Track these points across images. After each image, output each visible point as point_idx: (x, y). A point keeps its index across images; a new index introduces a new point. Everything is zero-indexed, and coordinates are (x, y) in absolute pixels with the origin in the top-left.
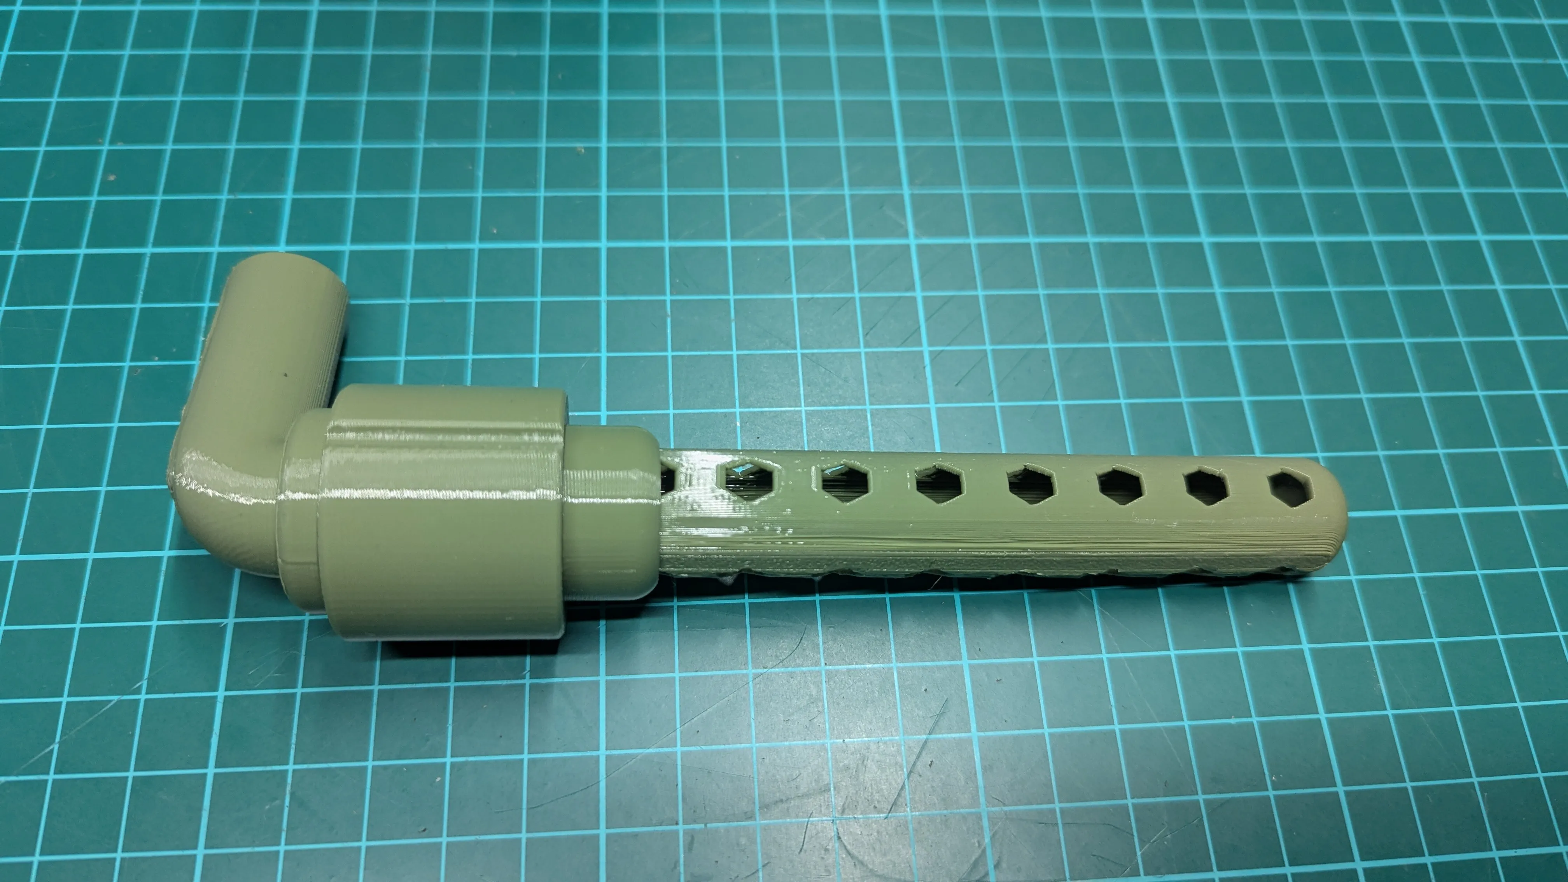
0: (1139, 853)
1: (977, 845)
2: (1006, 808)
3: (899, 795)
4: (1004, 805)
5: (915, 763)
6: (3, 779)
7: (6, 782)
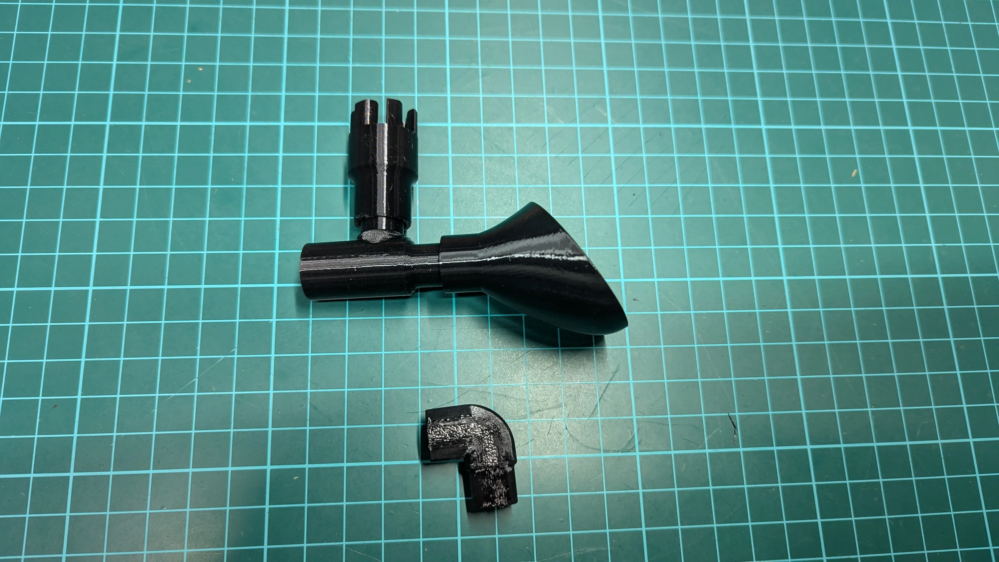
0: (706, 439)
1: (630, 433)
2: (645, 417)
3: (595, 409)
4: (644, 415)
5: (603, 394)
6: (173, 395)
7: (174, 396)
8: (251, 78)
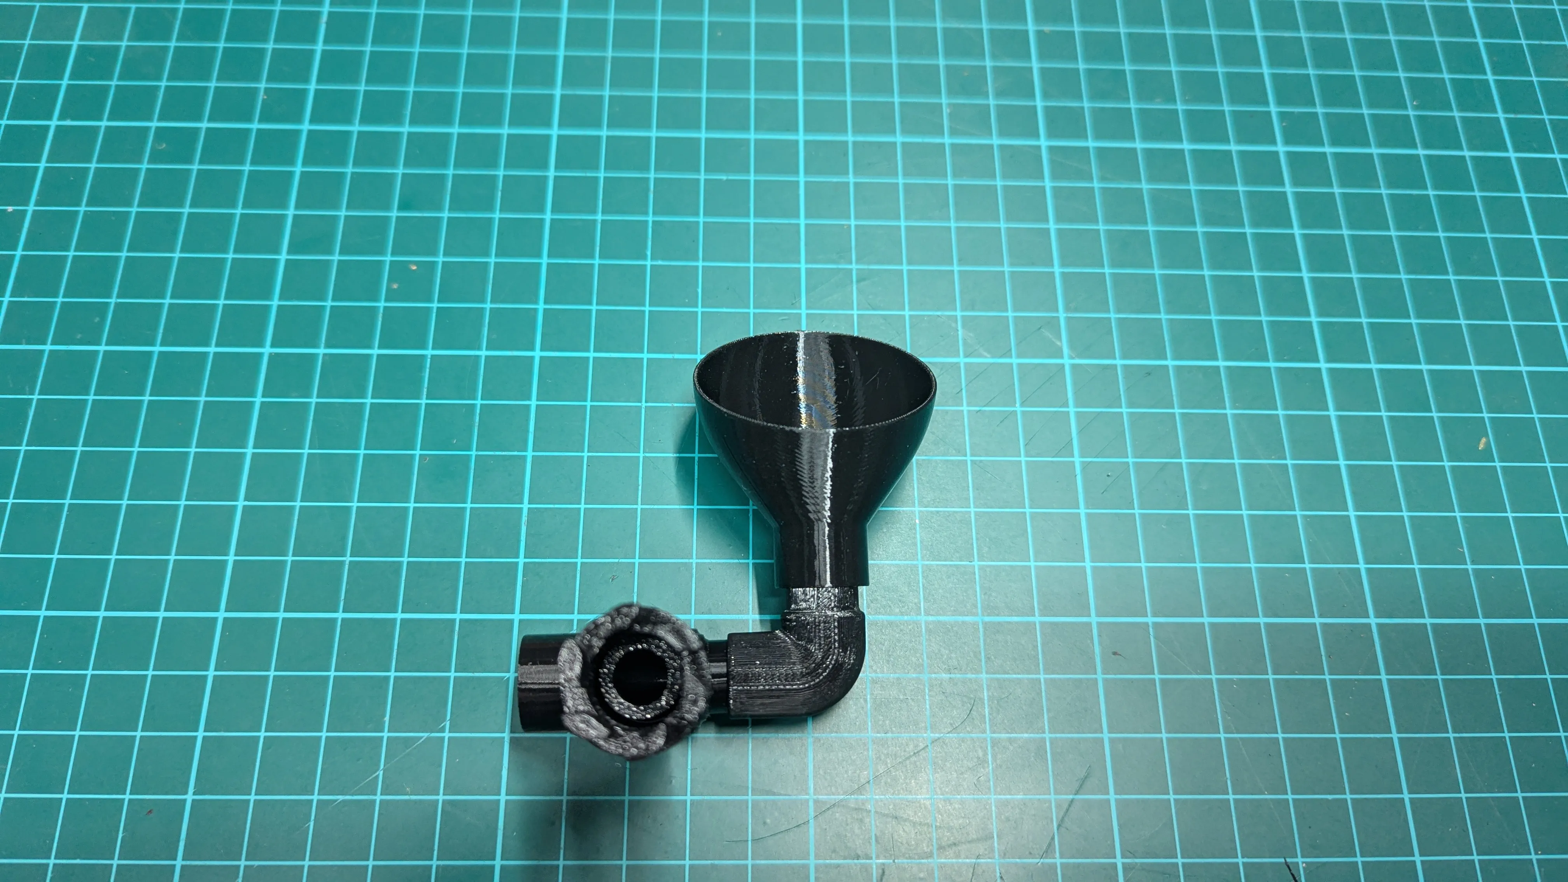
2: (1138, 860)
3: (1050, 844)
4: (1136, 857)
5: (1063, 818)
6: (341, 798)
7: (343, 801)
8: (491, 281)
